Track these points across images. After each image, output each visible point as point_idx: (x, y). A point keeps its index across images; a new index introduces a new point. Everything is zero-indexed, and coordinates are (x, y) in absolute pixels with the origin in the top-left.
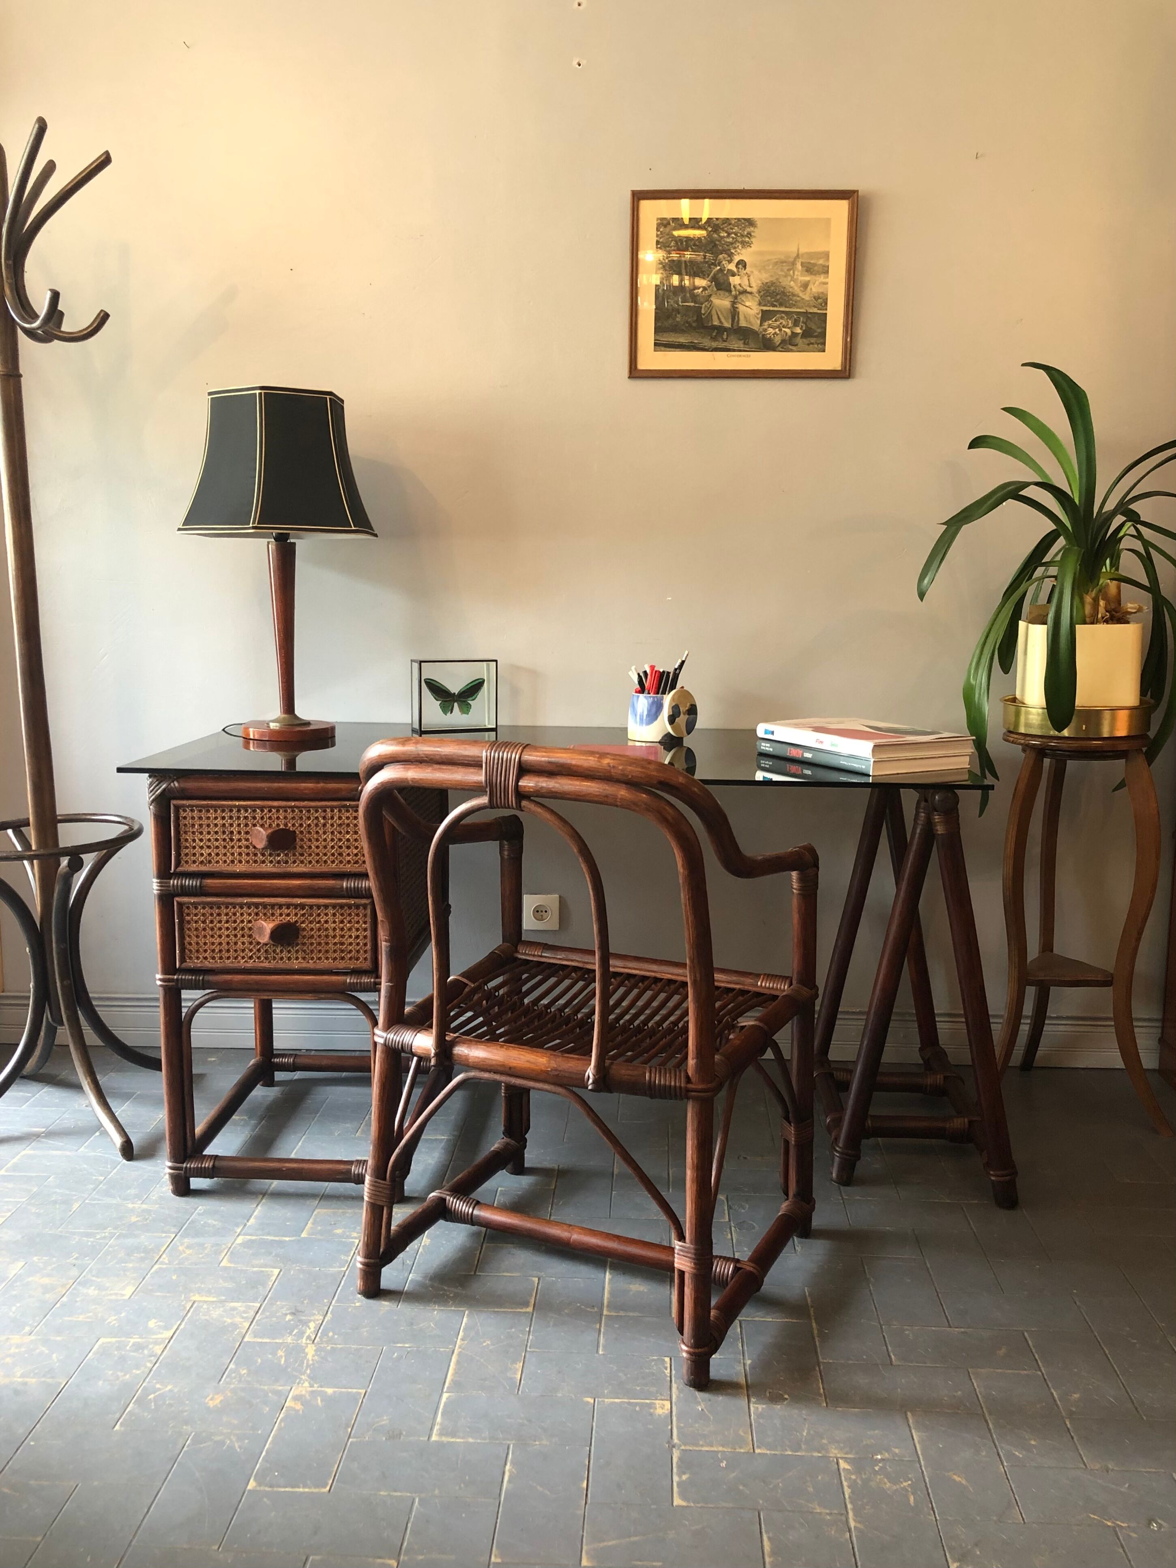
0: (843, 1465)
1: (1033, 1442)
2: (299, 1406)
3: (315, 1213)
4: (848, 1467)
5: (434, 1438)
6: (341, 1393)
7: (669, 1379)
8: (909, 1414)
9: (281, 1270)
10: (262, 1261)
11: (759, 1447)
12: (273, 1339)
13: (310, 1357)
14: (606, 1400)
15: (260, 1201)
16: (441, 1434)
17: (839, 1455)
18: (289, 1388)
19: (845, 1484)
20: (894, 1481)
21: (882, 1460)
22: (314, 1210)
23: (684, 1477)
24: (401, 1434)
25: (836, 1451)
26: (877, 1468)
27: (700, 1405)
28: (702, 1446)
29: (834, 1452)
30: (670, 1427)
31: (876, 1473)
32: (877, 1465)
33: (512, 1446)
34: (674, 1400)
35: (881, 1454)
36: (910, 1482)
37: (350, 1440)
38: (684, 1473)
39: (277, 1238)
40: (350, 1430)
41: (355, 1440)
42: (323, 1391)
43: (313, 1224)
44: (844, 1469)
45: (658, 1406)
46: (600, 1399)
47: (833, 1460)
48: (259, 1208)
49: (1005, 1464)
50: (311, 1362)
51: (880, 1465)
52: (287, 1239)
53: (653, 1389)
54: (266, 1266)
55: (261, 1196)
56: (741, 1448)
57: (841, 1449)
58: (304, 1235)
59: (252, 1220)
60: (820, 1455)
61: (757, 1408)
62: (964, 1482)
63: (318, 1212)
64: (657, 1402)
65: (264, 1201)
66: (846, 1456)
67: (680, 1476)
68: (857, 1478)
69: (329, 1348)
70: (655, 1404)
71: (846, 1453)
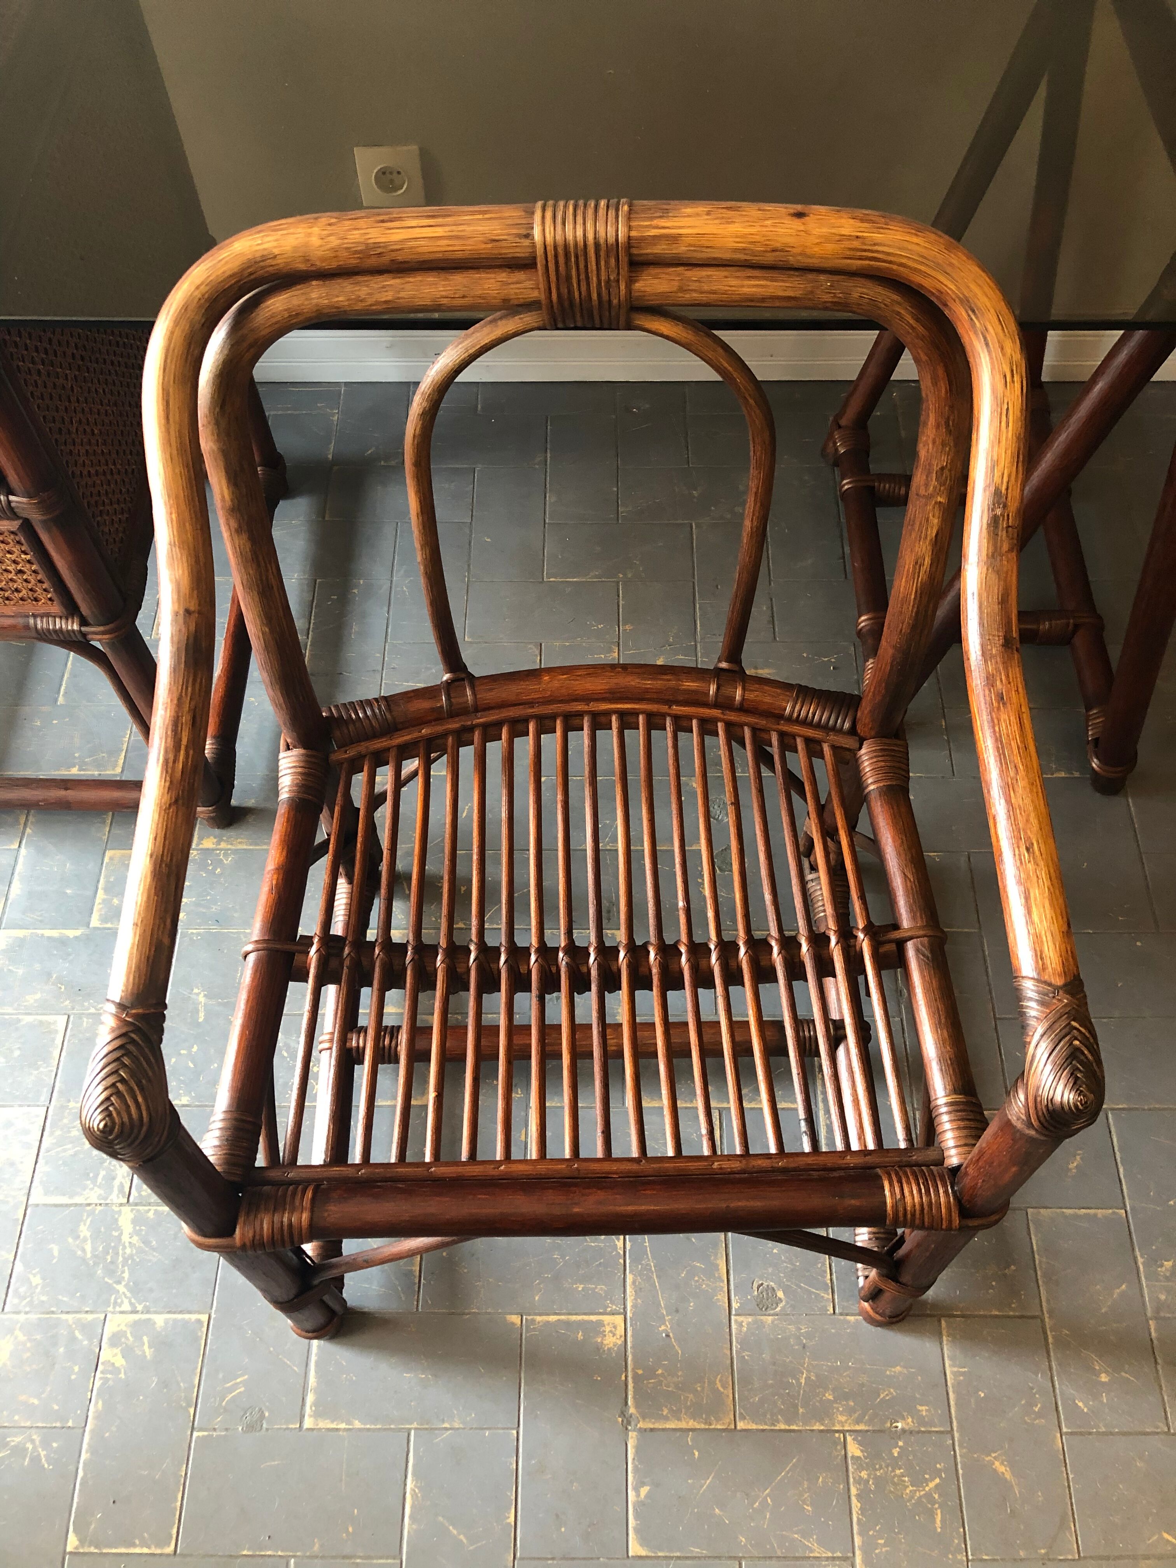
0: (854, 1449)
1: (1104, 1378)
2: (120, 1362)
3: (106, 860)
4: (858, 1453)
5: (308, 1423)
6: (175, 1320)
7: (622, 1261)
8: (943, 1322)
9: (69, 1017)
10: (38, 996)
11: (743, 1418)
12: (71, 1197)
13: (125, 1238)
14: (538, 1318)
15: (23, 833)
16: (317, 1415)
17: (846, 1428)
18: (102, 1316)
19: (854, 1491)
20: (918, 1482)
21: (904, 1431)
22: (104, 853)
23: (644, 1491)
24: (262, 1416)
25: (843, 1418)
26: (896, 1452)
27: (664, 1324)
28: (666, 1419)
29: (842, 1421)
30: (623, 1378)
31: (894, 1463)
32: (897, 1446)
33: (413, 1432)
34: (629, 1315)
35: (903, 1418)
36: (937, 1480)
37: (195, 1434)
38: (643, 1484)
39: (55, 933)
40: (192, 1411)
41: (201, 1434)
42: (149, 1319)
43: (106, 890)
44: (853, 1457)
45: (608, 1329)
46: (529, 1318)
47: (839, 1438)
48: (23, 851)
49: (1064, 1430)
50: (128, 1251)
51: (901, 1443)
52: (71, 933)
53: (601, 1289)
54: (44, 1008)
55: (23, 819)
56: (718, 1420)
57: (850, 1411)
58: (95, 922)
59: (16, 889)
60: (822, 1428)
61: (740, 1325)
62: (1008, 1476)
63: (111, 859)
64: (606, 1319)
65: (28, 831)
66: (857, 1428)
67: (637, 1490)
68: (869, 1475)
69: (151, 1215)
70: (600, 1324)
71: (858, 1422)
